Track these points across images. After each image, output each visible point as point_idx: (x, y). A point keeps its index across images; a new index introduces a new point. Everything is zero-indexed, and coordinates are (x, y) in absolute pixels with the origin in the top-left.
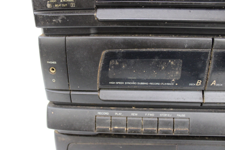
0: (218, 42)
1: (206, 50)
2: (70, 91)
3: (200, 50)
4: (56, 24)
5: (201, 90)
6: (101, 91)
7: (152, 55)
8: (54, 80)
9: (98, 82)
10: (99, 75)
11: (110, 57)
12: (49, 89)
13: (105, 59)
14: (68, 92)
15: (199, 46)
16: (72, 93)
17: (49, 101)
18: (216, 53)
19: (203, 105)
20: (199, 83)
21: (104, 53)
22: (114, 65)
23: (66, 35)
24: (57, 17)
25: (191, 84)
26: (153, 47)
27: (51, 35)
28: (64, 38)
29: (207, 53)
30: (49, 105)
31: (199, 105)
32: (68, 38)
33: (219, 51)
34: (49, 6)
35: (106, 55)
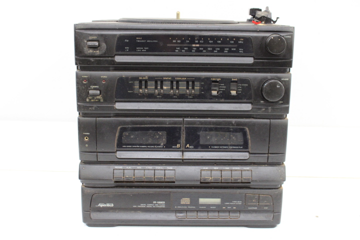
0: (187, 121)
1: (179, 126)
2: (97, 152)
3: (176, 126)
4: (91, 110)
5: (181, 151)
6: (118, 152)
7: (148, 129)
8: (87, 145)
9: (116, 146)
10: (116, 141)
11: (123, 130)
12: (82, 152)
13: (120, 131)
14: (96, 154)
15: (175, 123)
16: (98, 154)
17: (80, 161)
18: (186, 128)
19: (184, 161)
20: (178, 146)
21: (119, 128)
22: (126, 135)
23: (96, 117)
24: (92, 107)
25: (173, 147)
26: (149, 124)
27: (87, 117)
28: (95, 118)
29: (180, 127)
30: (81, 164)
31: (181, 161)
32: (97, 119)
33: (187, 126)
34: (87, 100)
35: (121, 129)
